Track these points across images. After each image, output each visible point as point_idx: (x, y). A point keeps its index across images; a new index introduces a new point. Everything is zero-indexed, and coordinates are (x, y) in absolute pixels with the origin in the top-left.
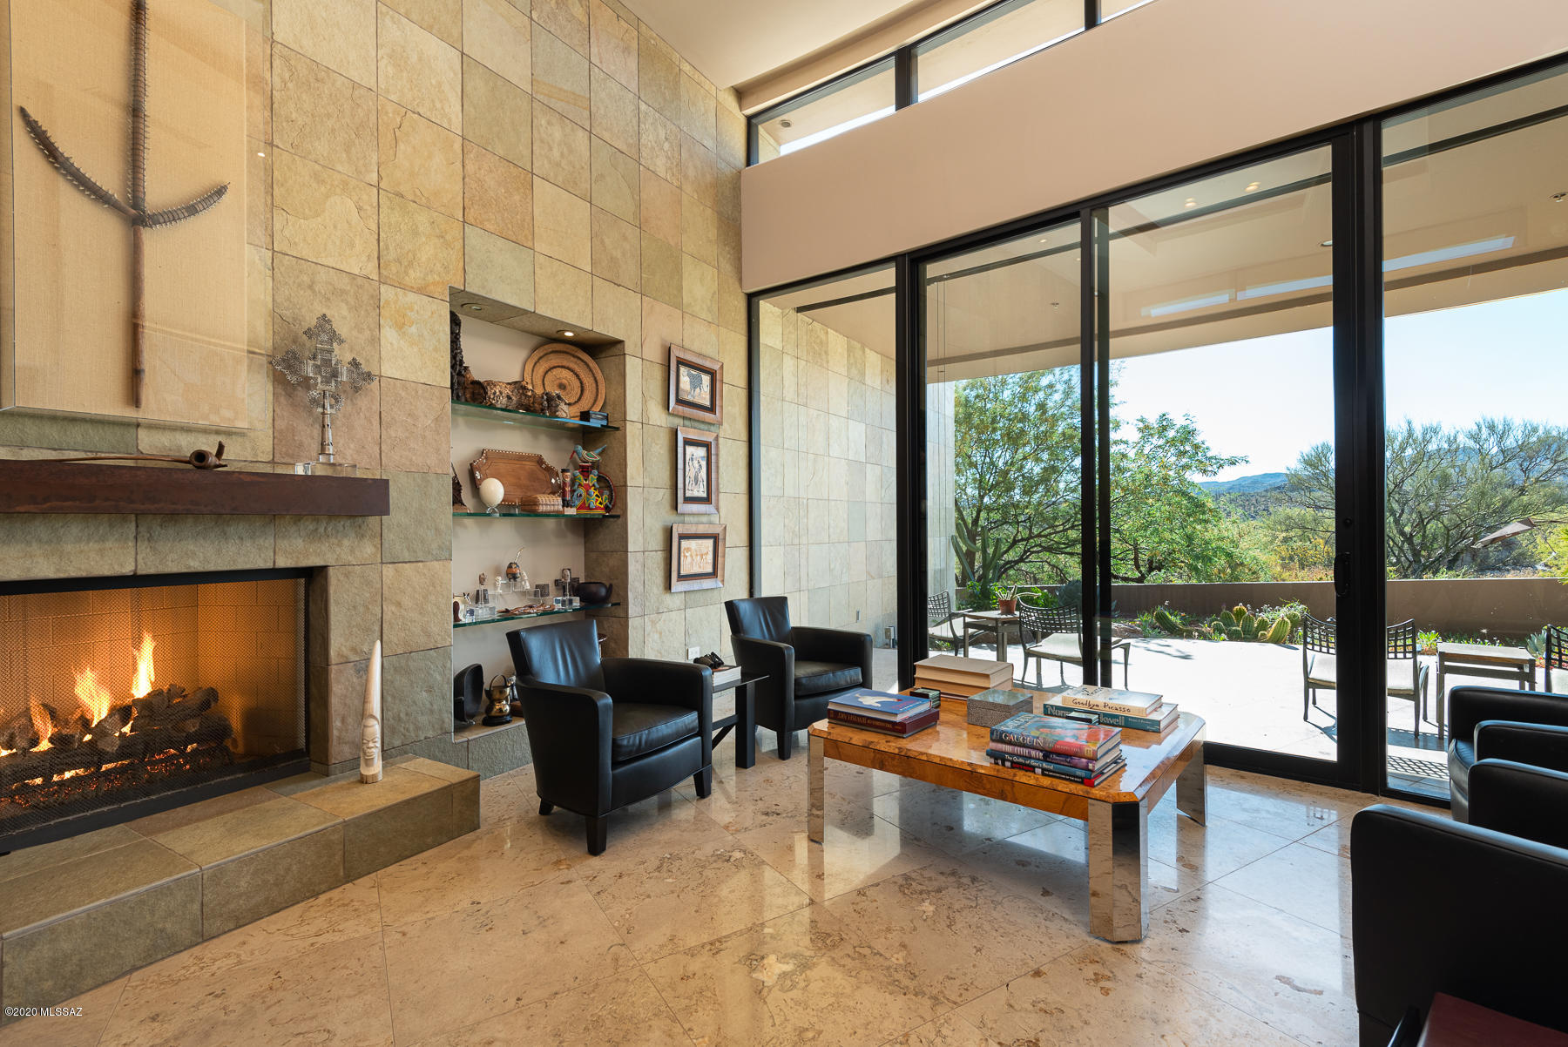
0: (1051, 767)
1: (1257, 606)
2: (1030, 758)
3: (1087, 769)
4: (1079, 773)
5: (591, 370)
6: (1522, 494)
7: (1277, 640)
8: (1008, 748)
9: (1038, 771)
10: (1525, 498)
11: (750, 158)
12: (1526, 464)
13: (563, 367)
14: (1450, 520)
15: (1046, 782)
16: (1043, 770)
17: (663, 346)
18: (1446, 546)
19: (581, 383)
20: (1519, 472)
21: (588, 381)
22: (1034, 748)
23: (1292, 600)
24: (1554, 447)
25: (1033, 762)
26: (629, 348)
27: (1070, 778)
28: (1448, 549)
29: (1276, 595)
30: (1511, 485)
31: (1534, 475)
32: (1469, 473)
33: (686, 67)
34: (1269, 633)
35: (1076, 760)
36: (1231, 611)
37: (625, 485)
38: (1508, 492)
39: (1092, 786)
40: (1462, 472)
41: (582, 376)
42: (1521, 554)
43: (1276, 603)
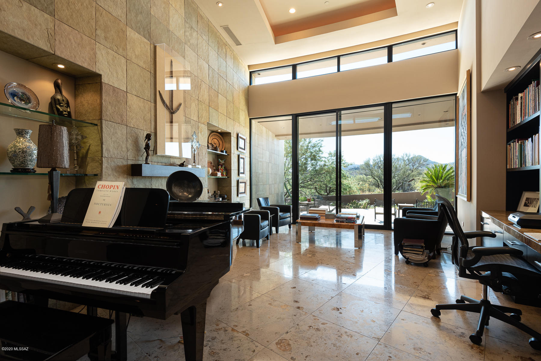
0: (347, 221)
1: (359, 200)
2: (343, 220)
3: (353, 221)
4: (352, 221)
5: (221, 139)
6: (412, 172)
7: (364, 208)
8: (339, 219)
9: (345, 222)
10: (413, 173)
11: (250, 84)
12: (413, 164)
13: (215, 139)
14: (397, 179)
15: (347, 224)
16: (346, 222)
17: (237, 133)
18: (396, 185)
19: (219, 143)
20: (412, 166)
21: (221, 142)
22: (344, 218)
23: (366, 199)
24: (419, 161)
25: (344, 221)
26: (232, 135)
27: (351, 222)
28: (397, 186)
29: (363, 198)
30: (410, 170)
31: (415, 167)
32: (401, 167)
33: (240, 61)
34: (362, 207)
35: (352, 219)
36: (353, 201)
37: (231, 169)
38: (409, 172)
39: (355, 223)
40: (400, 166)
41: (219, 141)
42: (412, 187)
43: (363, 199)
